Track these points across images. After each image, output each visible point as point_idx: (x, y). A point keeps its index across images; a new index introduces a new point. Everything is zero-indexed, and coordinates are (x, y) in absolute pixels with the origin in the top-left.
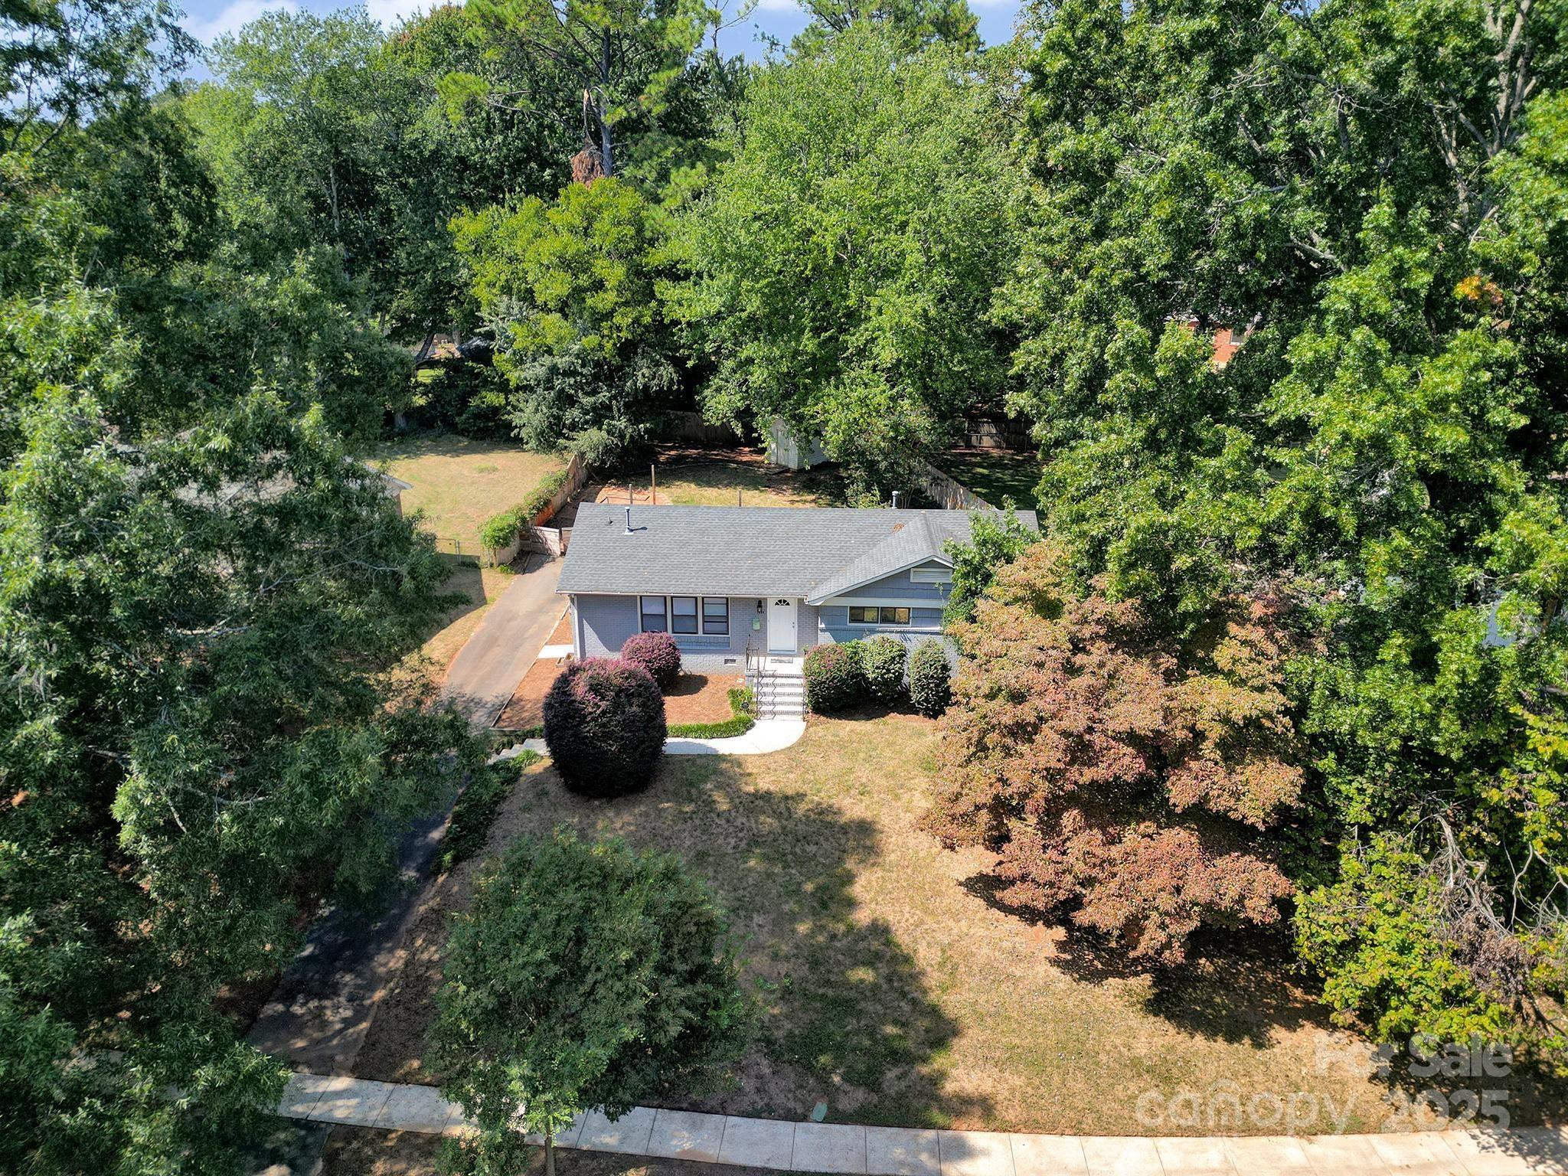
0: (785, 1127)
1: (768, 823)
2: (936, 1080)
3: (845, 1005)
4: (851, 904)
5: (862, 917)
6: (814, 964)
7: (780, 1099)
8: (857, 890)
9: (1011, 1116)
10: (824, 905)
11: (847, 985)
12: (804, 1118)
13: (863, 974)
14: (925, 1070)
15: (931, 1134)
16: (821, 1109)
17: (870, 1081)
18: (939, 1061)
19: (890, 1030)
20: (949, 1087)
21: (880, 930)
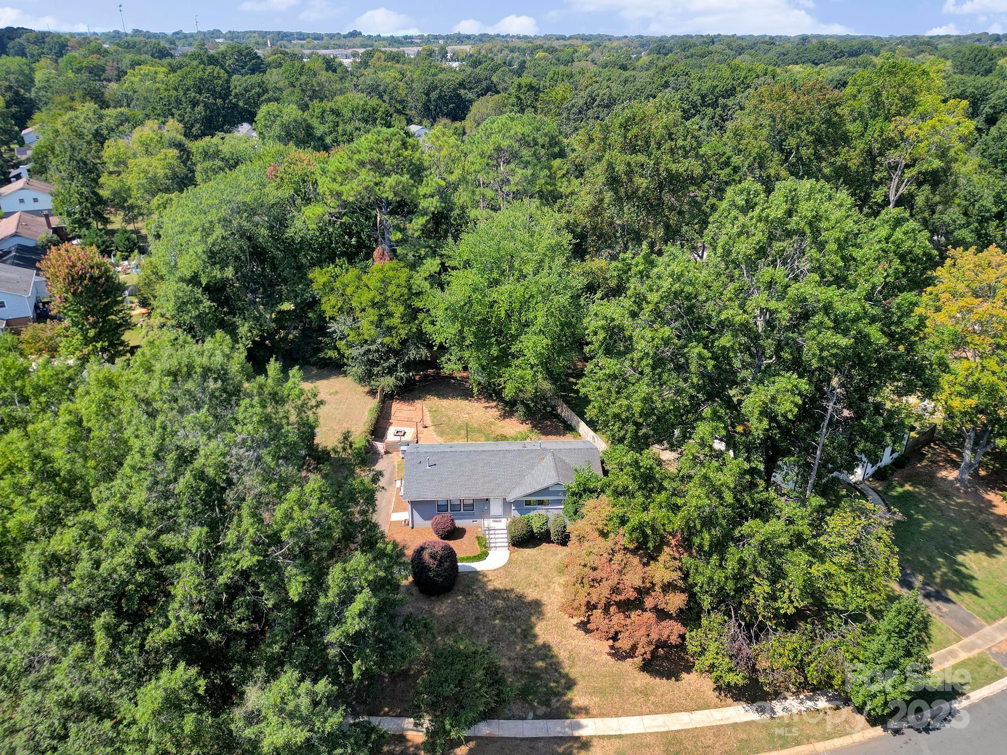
0: (520, 722)
1: (500, 603)
2: (570, 702)
3: (536, 676)
4: (535, 636)
5: (540, 642)
6: (524, 660)
7: (516, 712)
8: (537, 630)
9: (595, 712)
10: (525, 637)
11: (537, 669)
12: (525, 719)
13: (540, 664)
14: (565, 698)
15: (568, 721)
16: (531, 715)
17: (547, 703)
18: (570, 695)
19: (552, 684)
20: (574, 704)
21: (546, 647)
